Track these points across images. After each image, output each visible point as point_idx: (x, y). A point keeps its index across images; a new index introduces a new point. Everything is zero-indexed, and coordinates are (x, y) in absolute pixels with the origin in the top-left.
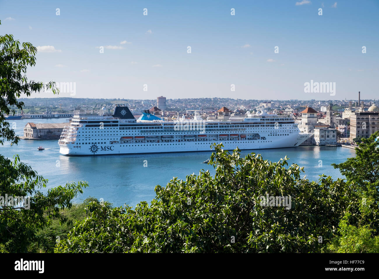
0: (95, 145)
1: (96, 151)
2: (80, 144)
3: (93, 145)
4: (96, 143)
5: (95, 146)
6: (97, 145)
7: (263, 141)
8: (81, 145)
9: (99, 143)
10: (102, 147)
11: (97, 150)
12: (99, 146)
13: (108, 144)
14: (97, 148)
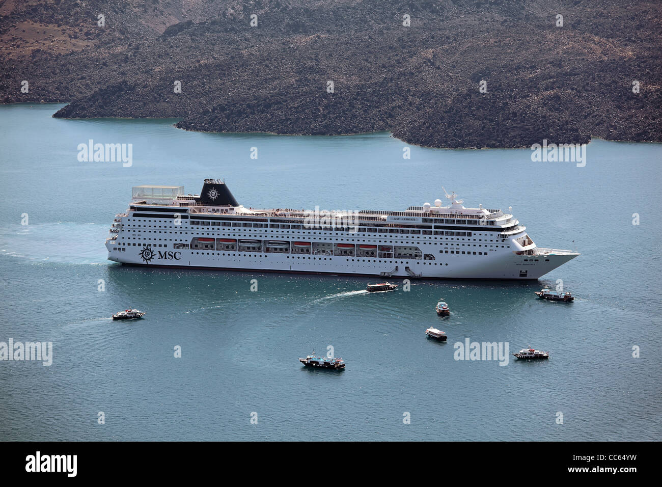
0: (149, 247)
1: (151, 258)
2: (124, 244)
3: (145, 247)
4: (150, 245)
5: (148, 250)
6: (153, 248)
7: (427, 261)
8: (126, 246)
9: (155, 245)
10: (160, 252)
11: (152, 256)
12: (156, 250)
13: (170, 249)
14: (152, 253)
